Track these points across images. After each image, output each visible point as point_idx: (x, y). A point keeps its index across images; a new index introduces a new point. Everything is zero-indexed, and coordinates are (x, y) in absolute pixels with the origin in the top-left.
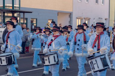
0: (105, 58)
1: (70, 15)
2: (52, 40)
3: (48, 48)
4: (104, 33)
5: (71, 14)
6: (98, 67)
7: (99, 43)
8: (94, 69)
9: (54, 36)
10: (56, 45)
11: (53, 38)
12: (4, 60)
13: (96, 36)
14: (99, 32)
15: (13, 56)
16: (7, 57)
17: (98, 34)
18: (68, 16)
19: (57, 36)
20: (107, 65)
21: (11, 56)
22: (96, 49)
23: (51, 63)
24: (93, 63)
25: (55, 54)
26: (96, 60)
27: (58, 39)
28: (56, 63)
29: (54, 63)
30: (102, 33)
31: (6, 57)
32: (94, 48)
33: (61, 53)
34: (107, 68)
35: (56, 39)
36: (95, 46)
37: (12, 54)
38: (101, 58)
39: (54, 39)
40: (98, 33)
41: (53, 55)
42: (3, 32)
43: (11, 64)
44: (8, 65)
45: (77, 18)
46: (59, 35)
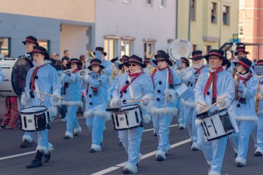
0: (227, 114)
1: (90, 30)
2: (127, 82)
3: (121, 96)
4: (222, 70)
5: (90, 27)
6: (216, 132)
7: (214, 86)
8: (209, 135)
9: (130, 75)
10: (135, 90)
11: (129, 79)
12: (30, 121)
13: (209, 74)
14: (215, 66)
15: (48, 113)
16: (37, 114)
17: (212, 71)
18: (84, 32)
19: (137, 75)
20: (232, 128)
21: (44, 114)
22: (209, 98)
23: (131, 126)
24: (207, 125)
25: (136, 108)
26: (212, 120)
27: (139, 80)
28: (139, 124)
29: (136, 124)
30: (219, 69)
31: (35, 116)
32: (207, 96)
33: (146, 105)
34: (231, 133)
35: (135, 81)
36: (208, 93)
37: (45, 110)
38: (220, 116)
39: (132, 81)
40: (213, 69)
41: (134, 111)
42: (11, 69)
43: (44, 129)
44: (37, 130)
45: (105, 38)
46: (141, 73)
